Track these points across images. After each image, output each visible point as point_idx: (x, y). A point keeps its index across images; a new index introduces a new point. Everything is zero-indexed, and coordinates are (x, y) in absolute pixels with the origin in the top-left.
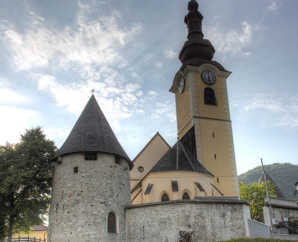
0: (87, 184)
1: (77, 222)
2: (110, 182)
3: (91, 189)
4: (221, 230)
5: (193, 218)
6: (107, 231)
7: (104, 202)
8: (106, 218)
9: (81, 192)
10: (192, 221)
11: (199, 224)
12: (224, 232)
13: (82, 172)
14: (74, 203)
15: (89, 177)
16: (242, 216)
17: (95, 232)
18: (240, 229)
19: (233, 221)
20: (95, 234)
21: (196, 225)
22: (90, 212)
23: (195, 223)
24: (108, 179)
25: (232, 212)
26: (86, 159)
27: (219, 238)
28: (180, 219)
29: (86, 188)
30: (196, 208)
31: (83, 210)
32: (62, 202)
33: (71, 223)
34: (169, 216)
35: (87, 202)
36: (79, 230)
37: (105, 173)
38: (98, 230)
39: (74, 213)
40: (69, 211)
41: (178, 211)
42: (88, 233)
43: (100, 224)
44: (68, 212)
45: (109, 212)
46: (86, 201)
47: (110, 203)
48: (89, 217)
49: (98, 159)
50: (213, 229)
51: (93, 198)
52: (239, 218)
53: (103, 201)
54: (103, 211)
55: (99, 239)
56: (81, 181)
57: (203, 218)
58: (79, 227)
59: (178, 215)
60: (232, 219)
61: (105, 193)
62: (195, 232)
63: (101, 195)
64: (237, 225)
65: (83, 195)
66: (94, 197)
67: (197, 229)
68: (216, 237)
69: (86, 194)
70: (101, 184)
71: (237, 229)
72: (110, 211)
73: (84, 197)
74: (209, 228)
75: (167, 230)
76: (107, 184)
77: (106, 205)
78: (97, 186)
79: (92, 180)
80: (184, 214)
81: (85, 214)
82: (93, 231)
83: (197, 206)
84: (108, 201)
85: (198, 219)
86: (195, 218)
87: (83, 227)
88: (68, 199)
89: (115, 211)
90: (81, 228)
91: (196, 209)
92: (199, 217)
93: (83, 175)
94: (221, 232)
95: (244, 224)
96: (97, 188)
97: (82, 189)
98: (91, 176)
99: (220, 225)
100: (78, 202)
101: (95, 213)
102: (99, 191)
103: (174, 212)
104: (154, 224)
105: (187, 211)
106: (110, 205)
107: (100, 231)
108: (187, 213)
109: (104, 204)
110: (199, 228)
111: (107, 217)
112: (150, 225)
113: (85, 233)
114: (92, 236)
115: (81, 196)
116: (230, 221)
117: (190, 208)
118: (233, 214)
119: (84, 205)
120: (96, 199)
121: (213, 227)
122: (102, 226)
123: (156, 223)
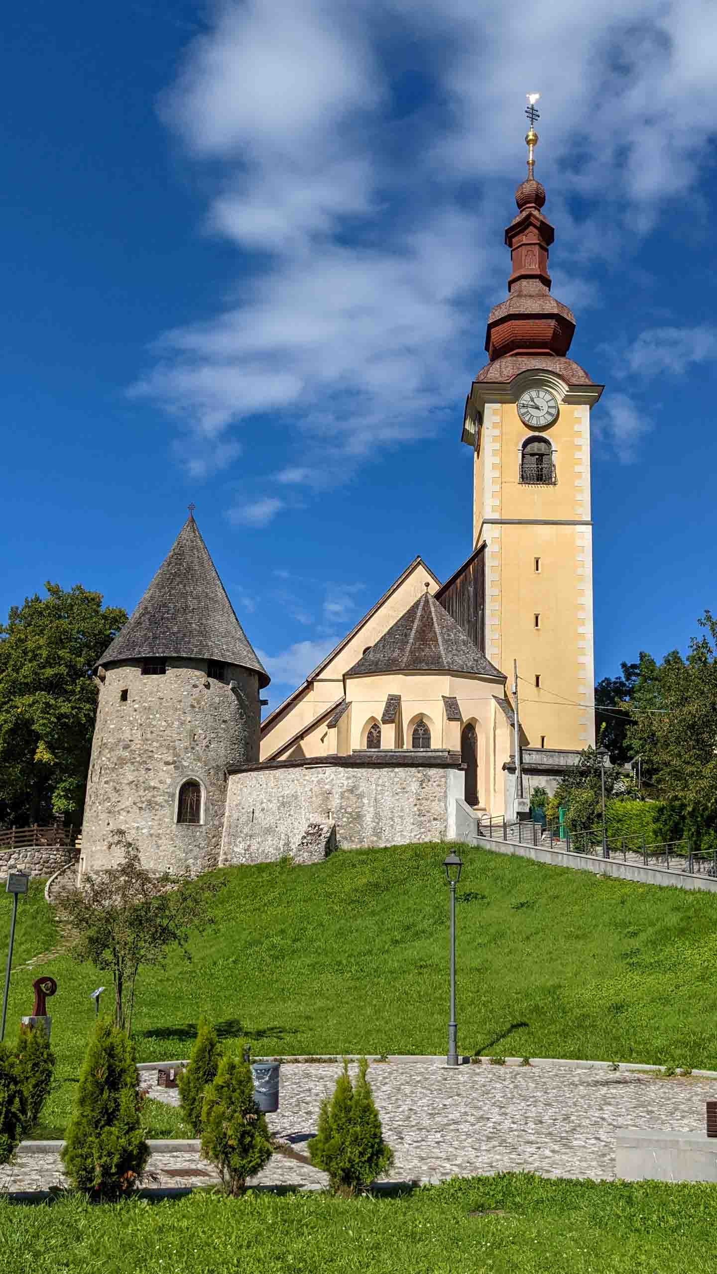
0: (141, 725)
1: (119, 802)
2: (189, 719)
3: (149, 736)
4: (392, 823)
5: (337, 796)
6: (175, 821)
7: (174, 762)
8: (174, 795)
9: (131, 741)
10: (335, 802)
11: (349, 810)
12: (398, 827)
13: (134, 701)
14: (116, 764)
15: (147, 711)
16: (445, 792)
17: (150, 823)
18: (435, 822)
19: (421, 805)
20: (151, 828)
21: (343, 811)
22: (144, 783)
23: (341, 808)
24: (185, 713)
25: (421, 785)
26: (145, 672)
27: (387, 840)
28: (314, 799)
29: (139, 733)
30: (346, 775)
31: (131, 778)
32: (99, 761)
33: (109, 804)
34: (296, 792)
35: (138, 762)
36: (121, 817)
37: (180, 701)
38: (156, 818)
39: (115, 784)
40: (108, 779)
41: (313, 781)
42: (136, 825)
43: (162, 806)
44: (106, 783)
45: (182, 783)
46: (138, 759)
47: (186, 764)
48: (141, 793)
49: (167, 672)
50: (377, 820)
51: (150, 754)
52: (435, 797)
53: (170, 759)
54: (169, 781)
55: (158, 836)
56: (131, 719)
57: (360, 796)
58: (121, 812)
59: (311, 790)
60: (419, 799)
61: (177, 743)
62: (338, 826)
63: (168, 748)
64: (428, 812)
65: (133, 747)
66: (152, 751)
67: (345, 819)
68: (380, 838)
69: (138, 746)
70: (170, 726)
71: (429, 821)
72: (184, 780)
73: (135, 751)
74: (368, 818)
75: (291, 820)
76: (182, 724)
77: (176, 768)
78: (161, 729)
79: (151, 717)
80: (321, 788)
81: (134, 787)
82: (147, 822)
83: (347, 772)
84: (183, 759)
85: (348, 798)
86: (342, 798)
87: (128, 812)
88: (108, 756)
89: (197, 779)
90: (125, 814)
91: (344, 778)
92: (351, 795)
93: (136, 706)
94: (392, 828)
95: (446, 810)
96: (161, 733)
97: (132, 735)
98: (150, 708)
99: (392, 812)
100: (122, 762)
101: (152, 784)
102: (165, 740)
103: (305, 782)
104: (271, 806)
105: (327, 781)
106: (185, 767)
107: (160, 820)
108: (327, 787)
109: (173, 766)
110: (348, 818)
111: (178, 792)
112: (263, 810)
113: (133, 824)
114: (143, 831)
115: (129, 750)
116: (416, 805)
117: (333, 776)
118: (424, 788)
119: (133, 768)
120: (156, 756)
121: (377, 816)
122: (166, 811)
123: (273, 806)
